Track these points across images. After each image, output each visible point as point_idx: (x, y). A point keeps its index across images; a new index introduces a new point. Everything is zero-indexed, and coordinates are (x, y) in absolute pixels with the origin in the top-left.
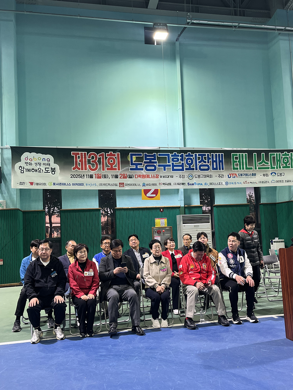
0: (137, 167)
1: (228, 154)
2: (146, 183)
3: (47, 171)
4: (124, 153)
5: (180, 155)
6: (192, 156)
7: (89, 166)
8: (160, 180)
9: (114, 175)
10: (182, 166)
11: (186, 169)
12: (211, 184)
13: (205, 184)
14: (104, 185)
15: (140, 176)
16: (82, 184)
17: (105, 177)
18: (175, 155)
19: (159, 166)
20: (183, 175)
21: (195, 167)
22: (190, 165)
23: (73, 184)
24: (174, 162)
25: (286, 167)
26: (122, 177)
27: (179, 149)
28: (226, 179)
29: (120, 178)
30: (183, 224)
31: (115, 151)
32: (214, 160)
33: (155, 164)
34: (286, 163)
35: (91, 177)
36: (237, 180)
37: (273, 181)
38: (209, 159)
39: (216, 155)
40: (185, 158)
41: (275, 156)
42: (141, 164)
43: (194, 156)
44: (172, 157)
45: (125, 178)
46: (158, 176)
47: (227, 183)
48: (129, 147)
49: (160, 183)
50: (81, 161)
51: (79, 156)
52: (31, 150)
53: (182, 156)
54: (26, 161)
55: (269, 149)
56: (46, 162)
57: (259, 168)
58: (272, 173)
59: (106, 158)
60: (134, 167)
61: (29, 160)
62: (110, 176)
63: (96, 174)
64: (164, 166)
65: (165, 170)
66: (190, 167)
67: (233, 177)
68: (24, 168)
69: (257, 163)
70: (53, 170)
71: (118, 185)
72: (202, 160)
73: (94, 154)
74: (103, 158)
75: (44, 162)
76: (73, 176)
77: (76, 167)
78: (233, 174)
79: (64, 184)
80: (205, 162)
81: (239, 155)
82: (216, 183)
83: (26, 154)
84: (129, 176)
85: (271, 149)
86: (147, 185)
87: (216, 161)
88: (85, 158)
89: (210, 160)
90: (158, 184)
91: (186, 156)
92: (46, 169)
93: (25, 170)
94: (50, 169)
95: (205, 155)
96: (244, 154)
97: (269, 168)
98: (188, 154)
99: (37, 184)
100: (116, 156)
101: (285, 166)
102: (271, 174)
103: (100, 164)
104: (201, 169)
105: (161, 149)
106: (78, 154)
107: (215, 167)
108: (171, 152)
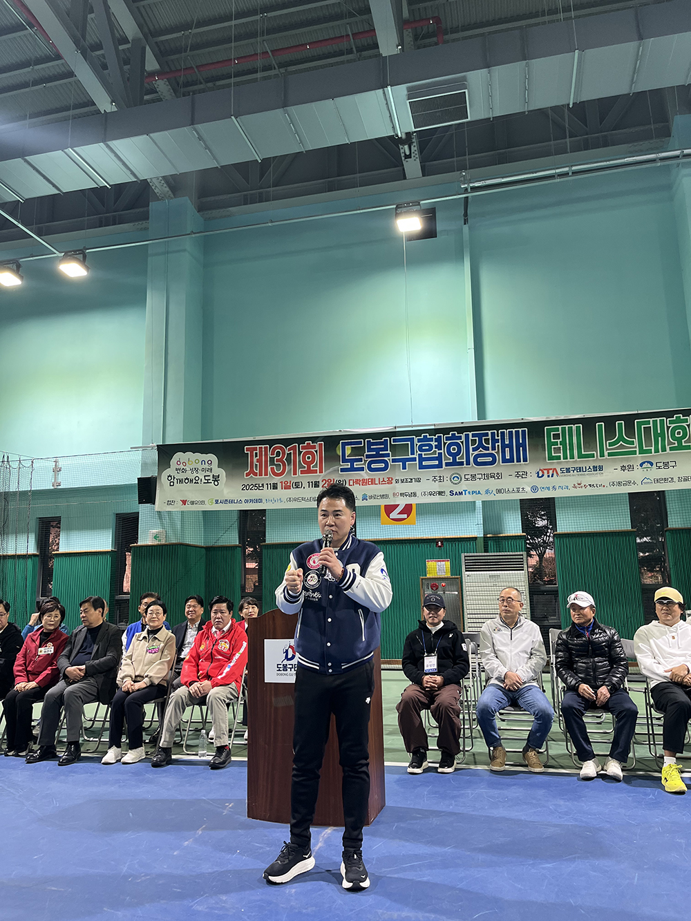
0: (352, 465)
1: (536, 430)
2: (368, 494)
3: (208, 480)
4: (331, 442)
5: (434, 437)
6: (460, 438)
7: (272, 469)
8: (395, 488)
9: (312, 482)
10: (439, 458)
11: (447, 464)
12: (499, 491)
13: (487, 492)
14: (295, 500)
15: (357, 482)
16: (260, 501)
17: (297, 485)
18: (425, 439)
19: (394, 461)
20: (440, 477)
21: (465, 460)
22: (454, 456)
23: (246, 501)
24: (423, 453)
25: (680, 447)
27: (433, 427)
28: (532, 479)
30: (466, 571)
31: (314, 439)
32: (507, 442)
33: (386, 459)
34: (679, 440)
35: (275, 487)
36: (556, 481)
37: (646, 481)
38: (495, 441)
39: (511, 433)
40: (445, 444)
41: (651, 425)
42: (361, 461)
43: (463, 439)
44: (419, 444)
46: (392, 479)
47: (534, 489)
48: (340, 431)
49: (394, 494)
50: (259, 461)
51: (256, 453)
52: (185, 448)
53: (438, 440)
54: (178, 467)
55: (636, 412)
56: (207, 466)
57: (610, 455)
58: (644, 463)
59: (300, 453)
60: (348, 465)
61: (181, 464)
62: (305, 484)
63: (282, 482)
64: (404, 461)
65: (404, 468)
66: (454, 459)
67: (549, 476)
68: (174, 478)
69: (606, 444)
70: (216, 479)
72: (481, 445)
73: (281, 448)
74: (295, 454)
75: (204, 466)
76: (245, 487)
77: (252, 472)
78: (548, 470)
79: (232, 502)
80: (487, 449)
81: (564, 430)
83: (178, 456)
85: (639, 412)
86: (371, 497)
87: (510, 446)
88: (266, 455)
89: (497, 444)
90: (391, 496)
91: (448, 439)
92: (206, 478)
93: (175, 480)
94: (211, 478)
95: (487, 434)
96: (574, 427)
97: (634, 452)
98: (450, 435)
99: (192, 503)
100: (317, 448)
101: (676, 445)
102: (641, 465)
103: (289, 463)
104: (477, 463)
105: (398, 430)
106: (256, 449)
107: (508, 457)
108: (418, 433)
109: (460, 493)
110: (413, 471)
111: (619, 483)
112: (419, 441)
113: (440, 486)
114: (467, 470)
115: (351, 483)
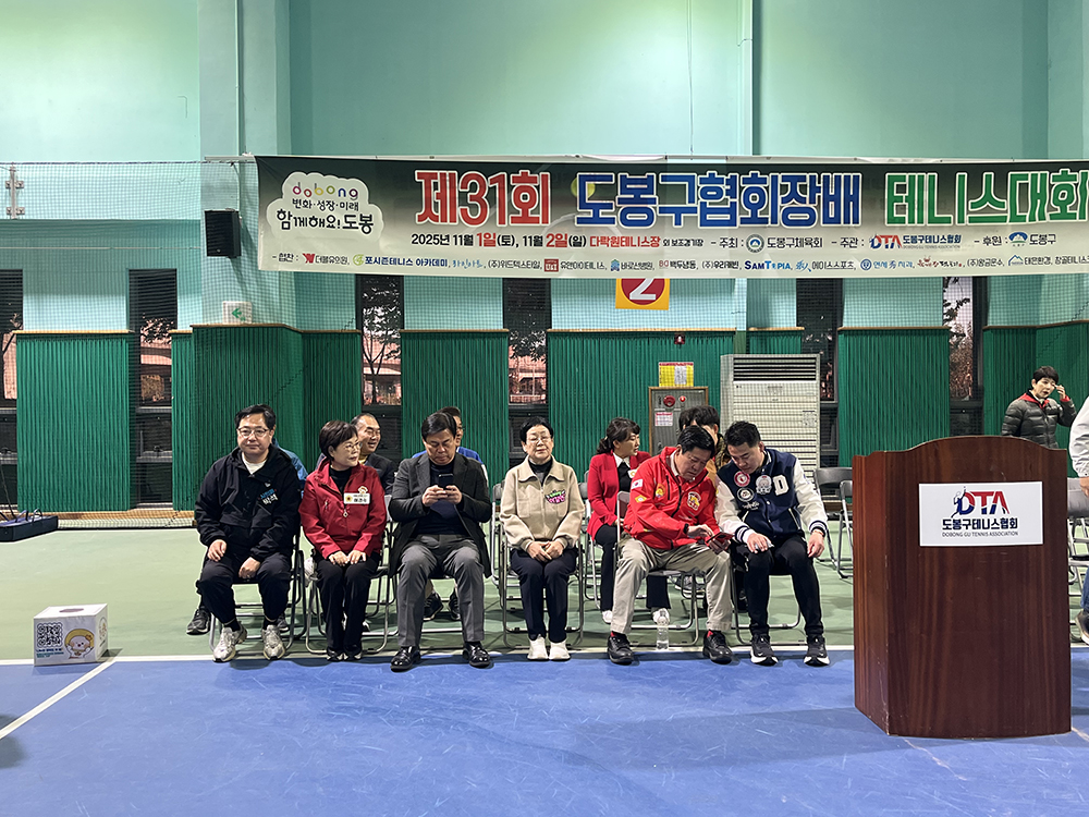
0: (596, 214)
1: (874, 176)
2: (622, 261)
3: (351, 223)
4: (563, 175)
5: (725, 177)
6: (764, 181)
7: (463, 211)
8: (662, 253)
9: (530, 237)
10: (732, 210)
11: (743, 221)
12: (816, 265)
13: (800, 265)
14: (504, 264)
15: (603, 240)
16: (444, 263)
17: (506, 241)
18: (712, 179)
19: (662, 210)
20: (732, 239)
21: (769, 216)
22: (754, 208)
23: (419, 262)
24: (708, 201)
25: (1064, 215)
26: (553, 243)
27: (724, 162)
28: (864, 250)
29: (548, 245)
30: (735, 380)
31: (535, 167)
32: (832, 193)
33: (649, 206)
34: (1063, 205)
35: (468, 241)
36: (897, 253)
37: (1015, 260)
38: (815, 190)
39: (838, 179)
40: (741, 189)
41: (1029, 181)
42: (610, 206)
43: (769, 183)
44: (702, 186)
45: (564, 245)
46: (659, 239)
47: (866, 264)
48: (578, 157)
49: (661, 262)
50: (441, 196)
51: (436, 184)
52: (308, 165)
53: (731, 182)
54: (297, 197)
55: (1011, 161)
56: (348, 199)
57: (971, 220)
58: (1016, 234)
59: (510, 188)
60: (589, 213)
61: (302, 193)
62: (519, 240)
63: (480, 235)
64: (678, 212)
65: (678, 223)
66: (754, 213)
67: (887, 247)
68: (290, 216)
69: (968, 204)
70: (367, 222)
71: (542, 265)
72: (794, 195)
73: (478, 178)
74: (502, 188)
75: (343, 199)
76: (418, 239)
77: (428, 214)
78: (887, 238)
79: (395, 261)
80: (803, 201)
81: (912, 179)
82: (833, 264)
83: (296, 178)
84: (572, 241)
85: (1016, 161)
86: (625, 266)
87: (836, 199)
88: (453, 187)
89: (817, 195)
90: (656, 265)
91: (746, 181)
92: (349, 219)
93: (292, 221)
94: (357, 219)
95: (804, 179)
96: (926, 176)
97: (1004, 219)
98: (750, 176)
99: (325, 260)
100: (540, 182)
101: (1059, 211)
102: (1011, 237)
103: (492, 204)
104: (787, 222)
105: (669, 161)
106: (435, 176)
107: (832, 215)
108: (701, 169)
109: (761, 266)
110: (691, 228)
111: (981, 262)
112: (702, 182)
113: (731, 254)
114: (772, 232)
115: (594, 243)
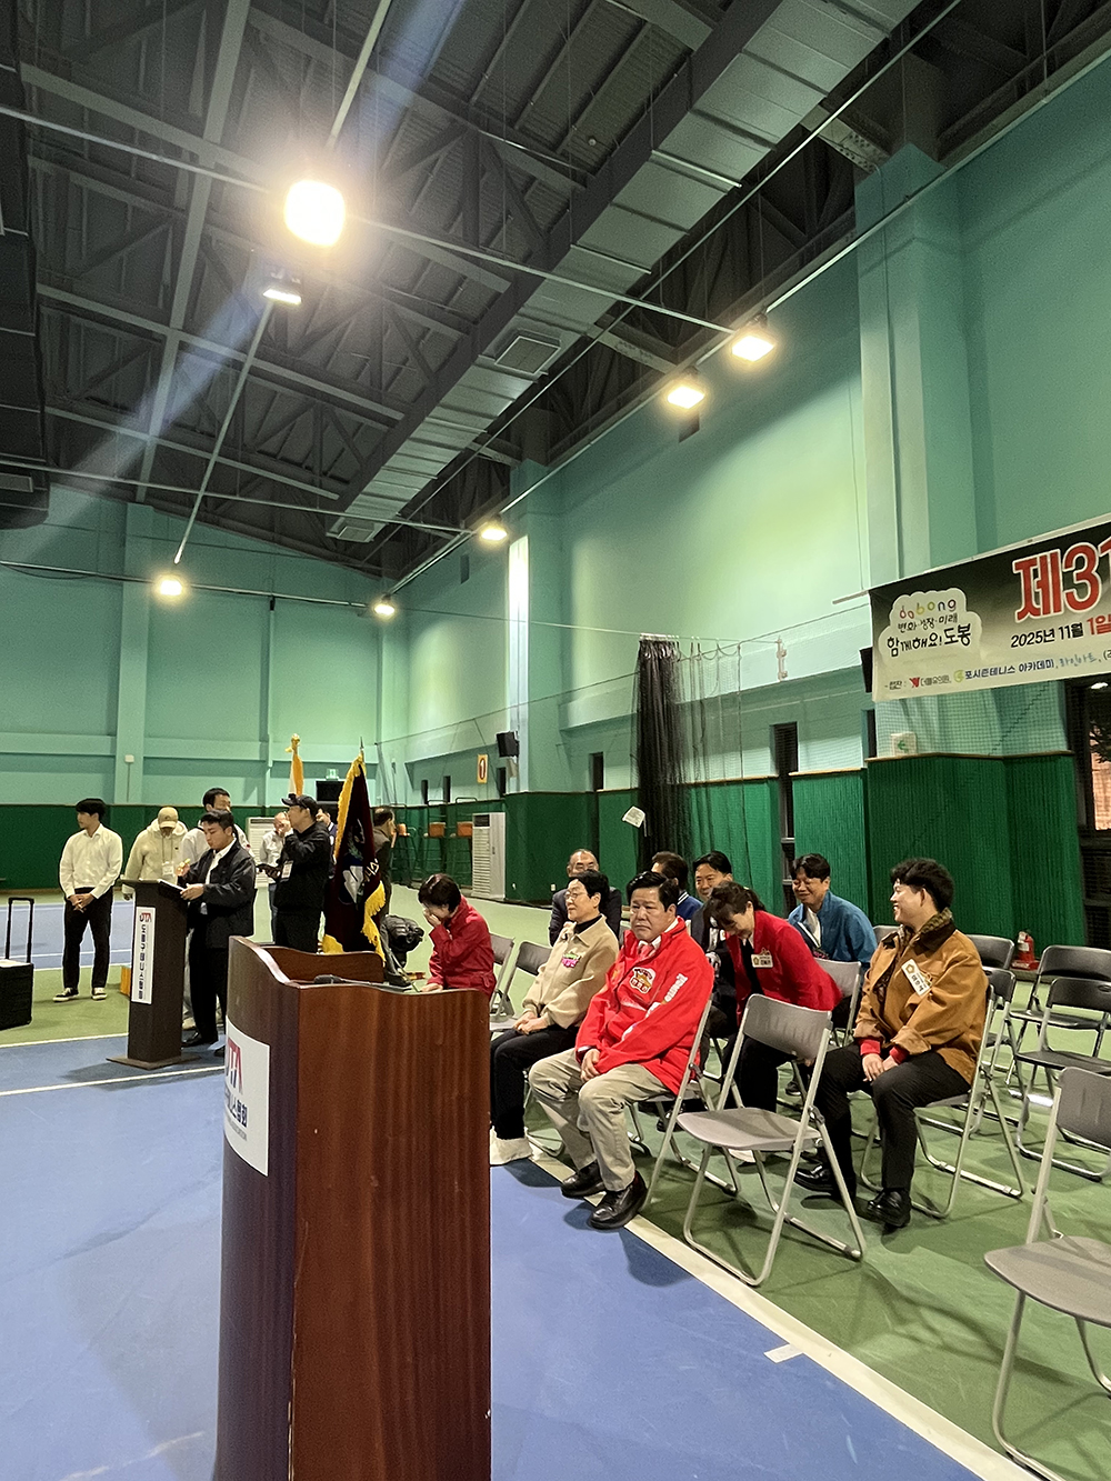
3: (951, 637)
7: (1069, 596)
16: (1049, 664)
23: (1023, 668)
35: (1077, 631)
50: (1043, 585)
51: (1035, 571)
52: (911, 586)
54: (902, 621)
56: (947, 612)
61: (906, 616)
63: (1091, 620)
68: (897, 642)
70: (964, 632)
73: (1085, 549)
75: (943, 613)
76: (1020, 640)
77: (1028, 608)
79: (995, 671)
83: (902, 601)
88: (1055, 570)
92: (949, 633)
93: (900, 646)
94: (955, 632)
99: (929, 681)
103: (1106, 578)
106: (1033, 562)
